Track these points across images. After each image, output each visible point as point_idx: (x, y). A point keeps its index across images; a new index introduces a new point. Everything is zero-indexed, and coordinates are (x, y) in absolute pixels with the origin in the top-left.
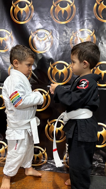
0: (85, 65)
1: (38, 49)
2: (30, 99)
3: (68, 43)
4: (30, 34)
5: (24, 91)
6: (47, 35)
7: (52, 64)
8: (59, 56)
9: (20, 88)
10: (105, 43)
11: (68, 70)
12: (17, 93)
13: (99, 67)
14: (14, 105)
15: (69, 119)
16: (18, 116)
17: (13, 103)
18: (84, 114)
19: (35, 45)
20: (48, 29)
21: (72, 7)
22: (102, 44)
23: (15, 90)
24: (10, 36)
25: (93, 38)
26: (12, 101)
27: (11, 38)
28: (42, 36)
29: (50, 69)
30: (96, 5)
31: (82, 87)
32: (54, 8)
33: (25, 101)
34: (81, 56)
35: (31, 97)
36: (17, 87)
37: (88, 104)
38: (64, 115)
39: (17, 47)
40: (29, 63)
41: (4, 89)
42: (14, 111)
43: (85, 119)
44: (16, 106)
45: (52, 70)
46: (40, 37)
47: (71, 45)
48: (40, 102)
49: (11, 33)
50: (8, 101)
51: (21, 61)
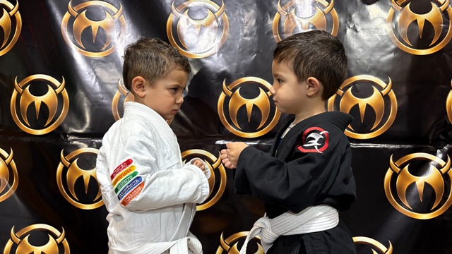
0: (311, 89)
1: (192, 47)
2: (169, 184)
3: (267, 32)
4: (168, 11)
5: (154, 159)
6: (213, 12)
7: (227, 85)
8: (246, 65)
9: (141, 151)
10: (362, 30)
11: (271, 98)
12: (132, 164)
13: (350, 89)
14: (119, 199)
15: (277, 236)
17: (119, 192)
19: (182, 38)
22: (357, 31)
23: (128, 155)
24: (116, 16)
25: (332, 17)
26: (115, 186)
27: (119, 22)
29: (222, 97)
33: (151, 189)
34: (302, 65)
35: (173, 178)
36: (132, 148)
37: (331, 192)
38: (263, 226)
39: (143, 44)
40: (176, 83)
43: (325, 232)
44: (124, 203)
46: (195, 18)
47: (275, 36)
48: (199, 197)
49: (119, 10)
50: (109, 188)
51: (152, 79)
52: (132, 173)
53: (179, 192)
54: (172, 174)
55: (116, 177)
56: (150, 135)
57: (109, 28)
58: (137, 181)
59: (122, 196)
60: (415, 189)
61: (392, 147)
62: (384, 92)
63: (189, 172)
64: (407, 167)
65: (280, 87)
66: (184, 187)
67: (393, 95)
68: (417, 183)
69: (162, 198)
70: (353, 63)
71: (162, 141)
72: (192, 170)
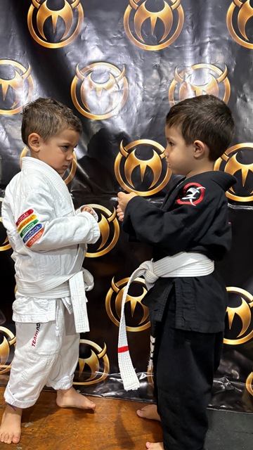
0: (198, 151)
1: (93, 109)
3: (163, 97)
4: (73, 73)
5: (51, 209)
6: (115, 77)
7: (124, 146)
8: (142, 129)
9: (41, 202)
10: (252, 99)
11: (163, 160)
12: (33, 214)
13: (235, 156)
14: (24, 242)
15: (157, 277)
17: (23, 237)
18: (193, 266)
20: (117, 63)
21: (175, 12)
25: (224, 86)
26: (20, 232)
27: (27, 82)
28: (102, 80)
29: (119, 157)
30: (232, 7)
31: (188, 200)
32: (133, 11)
33: (50, 234)
34: (189, 129)
36: (32, 200)
38: (147, 268)
39: (40, 104)
41: (5, 204)
42: (30, 258)
43: (195, 277)
44: (29, 245)
46: (97, 81)
47: (170, 101)
48: (91, 239)
49: (27, 70)
50: (14, 233)
51: (46, 136)
52: (33, 221)
53: (74, 235)
54: (67, 221)
55: (20, 224)
56: (47, 188)
58: (38, 228)
59: (27, 239)
63: (82, 218)
65: (172, 150)
66: (78, 231)
69: (60, 240)
70: (240, 131)
71: (57, 192)
72: (84, 217)
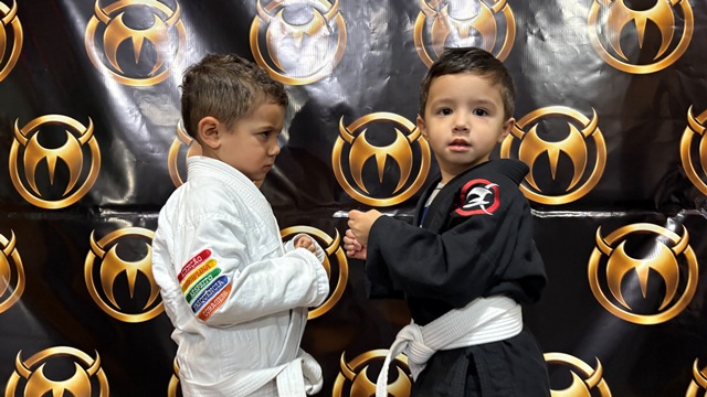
1: (290, 68)
3: (405, 42)
4: (252, 12)
5: (242, 246)
6: (322, 13)
8: (374, 95)
9: (224, 236)
10: (552, 36)
11: (415, 145)
12: (211, 257)
13: (534, 128)
14: (194, 311)
16: (221, 357)
19: (274, 54)
22: (542, 38)
24: (171, 22)
25: (504, 18)
26: (187, 292)
27: (176, 30)
28: (300, 19)
33: (242, 293)
35: (273, 272)
36: (208, 233)
37: (509, 273)
38: (412, 338)
39: (211, 66)
40: (266, 124)
42: (203, 338)
44: (203, 317)
45: (348, 148)
46: (294, 22)
47: (418, 49)
48: (314, 298)
49: (174, 11)
50: (175, 294)
51: (229, 119)
52: (210, 270)
53: (284, 293)
55: (186, 278)
56: (234, 209)
57: (159, 40)
58: (221, 283)
59: (199, 306)
60: (635, 278)
61: (600, 215)
62: (586, 132)
63: (296, 260)
64: (621, 246)
66: (291, 286)
67: (599, 136)
68: (638, 270)
69: (260, 304)
70: (538, 88)
71: (252, 216)
72: (300, 257)
